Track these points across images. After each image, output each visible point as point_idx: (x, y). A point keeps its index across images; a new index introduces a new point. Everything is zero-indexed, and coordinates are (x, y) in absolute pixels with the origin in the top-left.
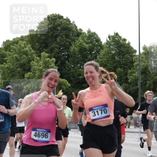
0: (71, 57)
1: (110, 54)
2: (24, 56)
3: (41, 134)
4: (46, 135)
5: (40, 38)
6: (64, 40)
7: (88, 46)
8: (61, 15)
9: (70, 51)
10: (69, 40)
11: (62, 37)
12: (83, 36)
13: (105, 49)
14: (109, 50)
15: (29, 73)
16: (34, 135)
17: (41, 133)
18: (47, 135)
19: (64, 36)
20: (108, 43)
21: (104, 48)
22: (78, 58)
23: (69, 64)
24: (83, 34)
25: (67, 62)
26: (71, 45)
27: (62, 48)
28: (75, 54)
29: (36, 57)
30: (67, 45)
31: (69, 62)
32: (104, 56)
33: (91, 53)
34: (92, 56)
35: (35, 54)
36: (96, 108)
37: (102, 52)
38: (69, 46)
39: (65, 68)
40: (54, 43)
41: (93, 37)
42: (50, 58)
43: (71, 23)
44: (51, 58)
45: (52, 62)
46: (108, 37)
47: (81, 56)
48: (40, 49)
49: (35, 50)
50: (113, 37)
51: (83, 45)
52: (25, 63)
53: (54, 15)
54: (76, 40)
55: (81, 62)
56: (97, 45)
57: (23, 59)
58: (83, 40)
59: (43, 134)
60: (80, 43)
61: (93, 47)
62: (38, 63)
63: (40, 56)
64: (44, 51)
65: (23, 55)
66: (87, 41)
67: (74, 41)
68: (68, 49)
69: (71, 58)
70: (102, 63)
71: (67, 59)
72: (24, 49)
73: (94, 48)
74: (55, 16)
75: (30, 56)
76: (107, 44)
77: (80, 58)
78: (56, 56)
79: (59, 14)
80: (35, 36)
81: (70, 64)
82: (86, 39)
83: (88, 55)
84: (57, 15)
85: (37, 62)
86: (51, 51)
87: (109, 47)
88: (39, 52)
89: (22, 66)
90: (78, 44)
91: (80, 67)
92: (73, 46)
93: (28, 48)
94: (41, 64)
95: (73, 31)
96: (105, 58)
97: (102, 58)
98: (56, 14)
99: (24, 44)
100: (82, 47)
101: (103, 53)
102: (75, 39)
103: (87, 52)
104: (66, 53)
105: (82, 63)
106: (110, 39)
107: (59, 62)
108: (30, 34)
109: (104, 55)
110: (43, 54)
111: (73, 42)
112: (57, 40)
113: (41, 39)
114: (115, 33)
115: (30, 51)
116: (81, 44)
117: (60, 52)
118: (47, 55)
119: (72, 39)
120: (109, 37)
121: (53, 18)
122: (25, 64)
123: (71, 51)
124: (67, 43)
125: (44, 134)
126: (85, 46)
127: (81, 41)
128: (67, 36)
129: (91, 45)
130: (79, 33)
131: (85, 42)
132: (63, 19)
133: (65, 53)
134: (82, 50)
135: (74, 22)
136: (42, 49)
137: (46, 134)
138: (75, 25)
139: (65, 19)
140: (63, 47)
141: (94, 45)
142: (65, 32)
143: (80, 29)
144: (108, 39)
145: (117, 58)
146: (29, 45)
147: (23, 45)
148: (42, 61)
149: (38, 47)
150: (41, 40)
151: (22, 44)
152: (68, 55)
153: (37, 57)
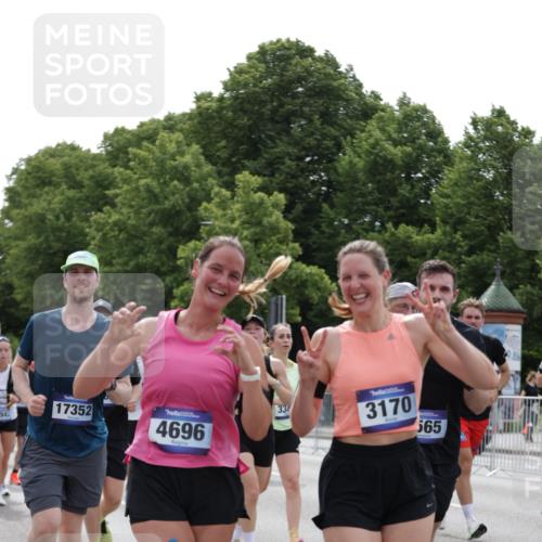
0: (342, 191)
1: (478, 180)
2: (175, 186)
3: (180, 428)
4: (196, 431)
5: (231, 124)
6: (316, 129)
7: (400, 154)
8: (306, 45)
9: (335, 170)
10: (333, 131)
11: (310, 121)
12: (381, 118)
13: (461, 163)
14: (474, 169)
15: (192, 244)
16: (158, 431)
17: (182, 423)
18: (200, 428)
19: (317, 117)
20: (469, 142)
21: (457, 160)
22: (363, 195)
23: (332, 214)
24: (383, 110)
25: (325, 206)
26: (339, 147)
27: (308, 159)
28: (356, 180)
29: (216, 189)
30: (328, 148)
31: (332, 206)
32: (456, 188)
33: (408, 178)
34: (413, 187)
35: (214, 178)
36: (380, 392)
37: (450, 175)
38: (334, 150)
39: (317, 227)
40: (281, 140)
41: (416, 123)
42: (266, 193)
43: (340, 73)
44: (270, 194)
45: (275, 205)
46: (470, 121)
47: (375, 186)
48: (234, 160)
49: (214, 164)
50: (488, 125)
51: (384, 149)
52: (178, 208)
53: (283, 45)
54: (358, 132)
55: (374, 207)
56: (432, 150)
57: (173, 194)
58: (382, 130)
59: (187, 428)
60: (372, 141)
61: (418, 156)
62: (224, 209)
63: (230, 186)
64: (244, 168)
65: (172, 179)
66: (395, 136)
67: (353, 137)
68: (331, 161)
69: (339, 194)
70: (449, 211)
71: (327, 197)
72: (175, 160)
73: (421, 161)
74: (286, 45)
75: (196, 185)
76: (466, 145)
77: (370, 193)
78: (289, 185)
79: (298, 41)
80: (215, 114)
81: (338, 214)
82: (392, 128)
83: (401, 184)
84: (292, 43)
85: (223, 205)
86: (270, 169)
87: (473, 158)
88: (228, 172)
89: (169, 217)
90: (365, 146)
91: (372, 224)
92: (348, 150)
93: (191, 156)
94: (237, 215)
95: (347, 100)
96: (460, 193)
97: (447, 196)
98: (288, 40)
99: (178, 142)
100: (377, 155)
101: (451, 179)
102: (355, 129)
103: (397, 172)
104: (321, 177)
105: (377, 212)
106: (475, 128)
107: (299, 207)
108: (199, 107)
109: (456, 184)
110: (243, 177)
111: (349, 138)
112: (292, 131)
113: (236, 126)
114: (493, 110)
115: (198, 166)
116: (374, 146)
117: (302, 170)
118: (256, 181)
119: (345, 129)
120: (475, 122)
121: (278, 53)
122: (179, 213)
123: (340, 170)
124: (325, 142)
125: (190, 426)
126: (391, 154)
127: (377, 134)
128: (327, 117)
129: (409, 149)
130: (369, 109)
131: (390, 138)
132: (314, 59)
133: (319, 175)
134: (379, 166)
135: (352, 69)
136: (239, 161)
137: (197, 426)
138: (354, 77)
139: (320, 59)
140: (313, 156)
141: (421, 148)
142: (322, 101)
143: (373, 92)
144: (471, 131)
145: (502, 194)
146: (195, 147)
147: (173, 145)
148: (238, 202)
149: (224, 154)
150: (236, 130)
151: (171, 141)
152: (329, 184)
153: (221, 187)
